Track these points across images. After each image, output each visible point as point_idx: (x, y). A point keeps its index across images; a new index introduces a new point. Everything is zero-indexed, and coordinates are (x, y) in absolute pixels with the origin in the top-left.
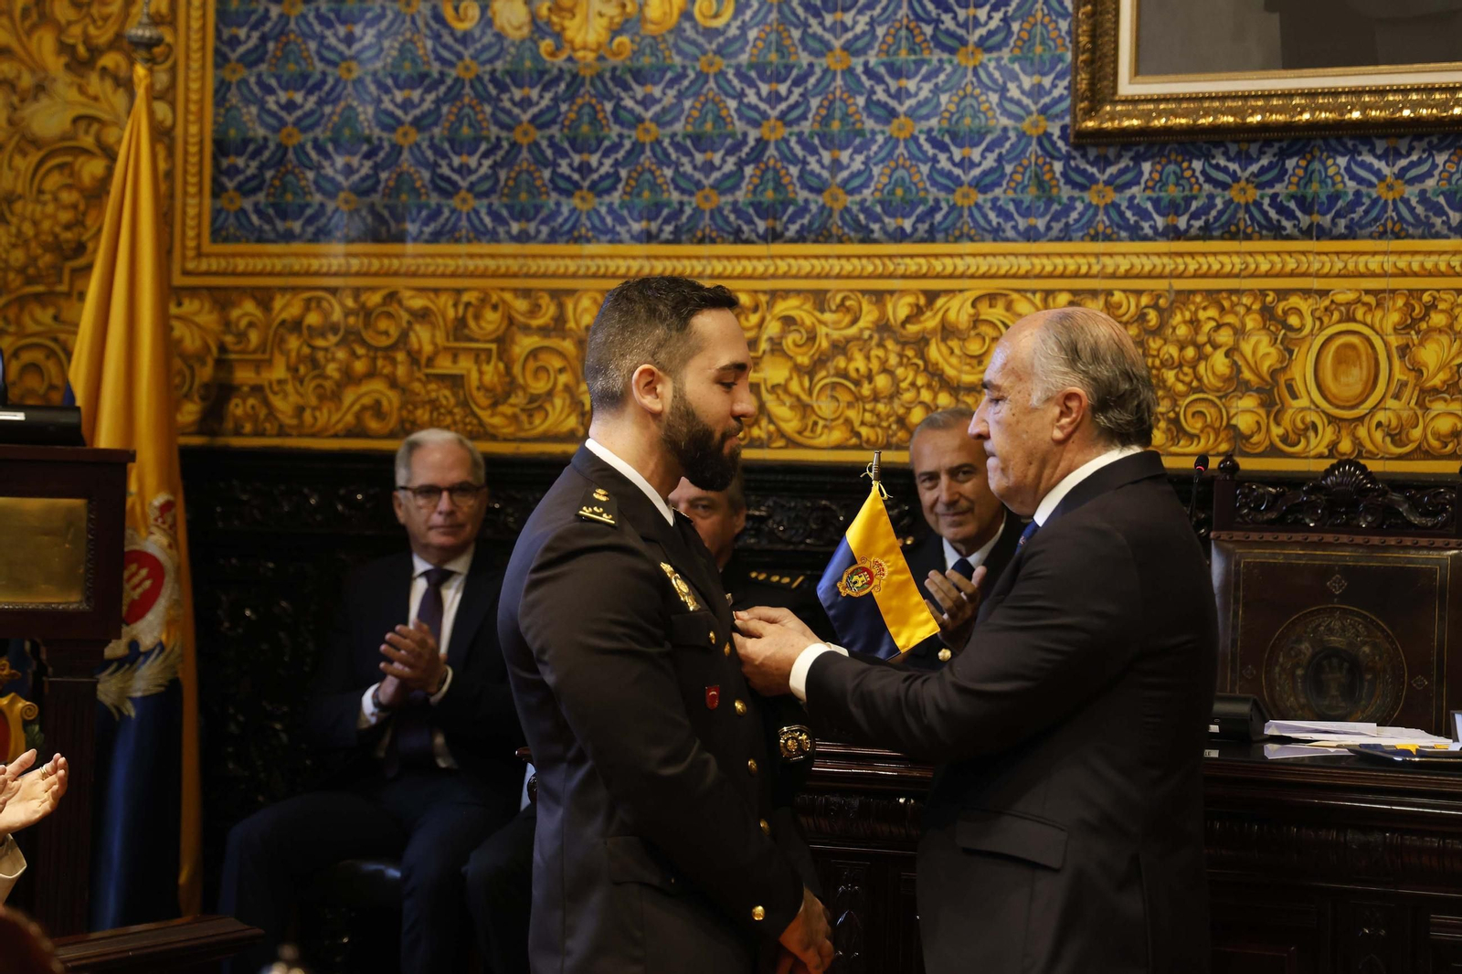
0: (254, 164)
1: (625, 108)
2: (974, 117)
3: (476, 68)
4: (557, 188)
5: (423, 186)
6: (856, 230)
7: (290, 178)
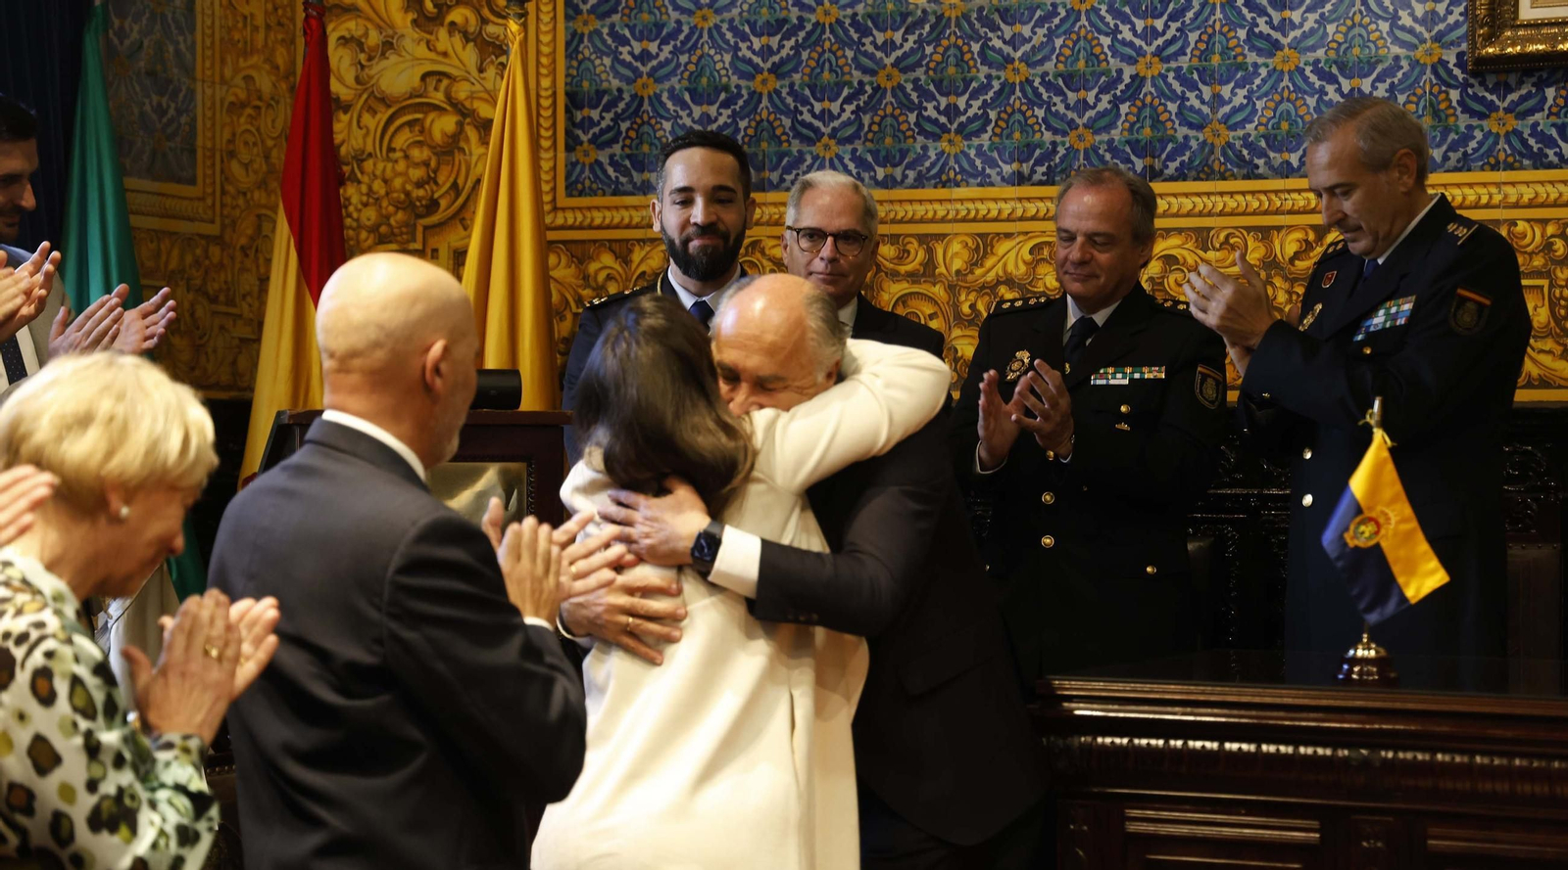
0: (609, 116)
1: (993, 49)
2: (1363, 46)
3: (836, 12)
4: (922, 132)
5: (784, 133)
6: (1239, 166)
7: (646, 128)
